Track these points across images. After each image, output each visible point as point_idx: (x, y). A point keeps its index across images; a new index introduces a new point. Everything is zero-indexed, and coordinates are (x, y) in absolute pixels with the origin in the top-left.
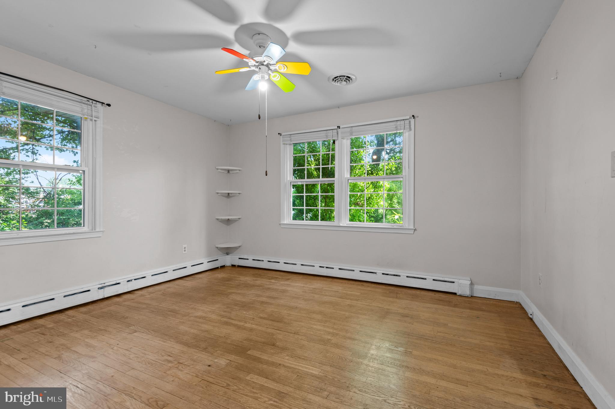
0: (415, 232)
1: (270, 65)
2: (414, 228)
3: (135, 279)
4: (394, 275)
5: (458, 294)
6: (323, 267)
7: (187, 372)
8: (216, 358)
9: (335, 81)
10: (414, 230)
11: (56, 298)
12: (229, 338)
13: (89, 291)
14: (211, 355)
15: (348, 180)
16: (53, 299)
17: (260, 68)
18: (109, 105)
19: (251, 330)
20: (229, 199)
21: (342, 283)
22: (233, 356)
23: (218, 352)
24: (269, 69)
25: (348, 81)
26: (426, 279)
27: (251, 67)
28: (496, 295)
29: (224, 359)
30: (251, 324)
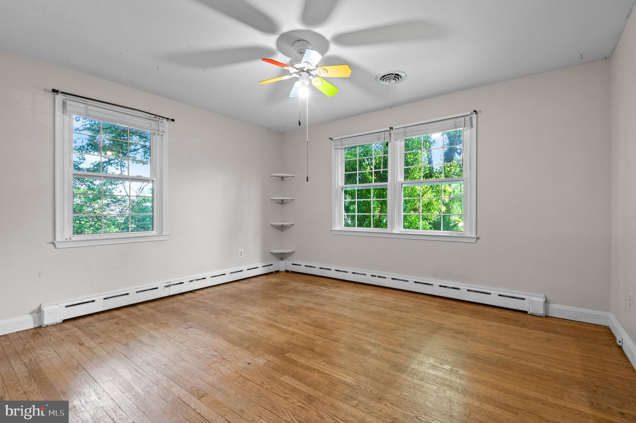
0: (477, 241)
1: (311, 70)
2: (476, 236)
3: (196, 280)
4: (453, 288)
5: (529, 313)
6: (375, 276)
7: (228, 367)
8: (256, 357)
9: (383, 80)
10: (476, 239)
11: (130, 294)
12: (272, 339)
13: (157, 288)
14: (252, 354)
15: (402, 184)
16: (128, 294)
17: (300, 75)
18: (173, 120)
19: (293, 333)
20: (283, 205)
21: (394, 293)
22: (272, 357)
23: (259, 351)
24: (310, 74)
25: (397, 79)
26: (490, 294)
27: (292, 74)
28: (577, 316)
29: (263, 359)
30: (294, 328)
